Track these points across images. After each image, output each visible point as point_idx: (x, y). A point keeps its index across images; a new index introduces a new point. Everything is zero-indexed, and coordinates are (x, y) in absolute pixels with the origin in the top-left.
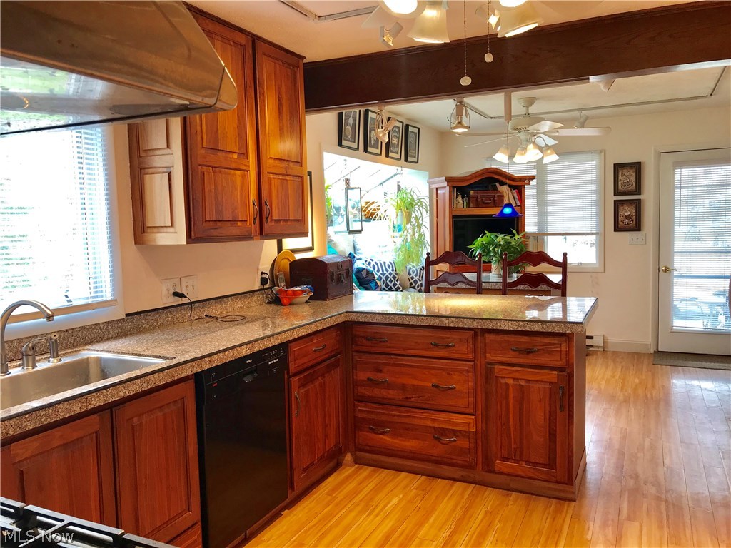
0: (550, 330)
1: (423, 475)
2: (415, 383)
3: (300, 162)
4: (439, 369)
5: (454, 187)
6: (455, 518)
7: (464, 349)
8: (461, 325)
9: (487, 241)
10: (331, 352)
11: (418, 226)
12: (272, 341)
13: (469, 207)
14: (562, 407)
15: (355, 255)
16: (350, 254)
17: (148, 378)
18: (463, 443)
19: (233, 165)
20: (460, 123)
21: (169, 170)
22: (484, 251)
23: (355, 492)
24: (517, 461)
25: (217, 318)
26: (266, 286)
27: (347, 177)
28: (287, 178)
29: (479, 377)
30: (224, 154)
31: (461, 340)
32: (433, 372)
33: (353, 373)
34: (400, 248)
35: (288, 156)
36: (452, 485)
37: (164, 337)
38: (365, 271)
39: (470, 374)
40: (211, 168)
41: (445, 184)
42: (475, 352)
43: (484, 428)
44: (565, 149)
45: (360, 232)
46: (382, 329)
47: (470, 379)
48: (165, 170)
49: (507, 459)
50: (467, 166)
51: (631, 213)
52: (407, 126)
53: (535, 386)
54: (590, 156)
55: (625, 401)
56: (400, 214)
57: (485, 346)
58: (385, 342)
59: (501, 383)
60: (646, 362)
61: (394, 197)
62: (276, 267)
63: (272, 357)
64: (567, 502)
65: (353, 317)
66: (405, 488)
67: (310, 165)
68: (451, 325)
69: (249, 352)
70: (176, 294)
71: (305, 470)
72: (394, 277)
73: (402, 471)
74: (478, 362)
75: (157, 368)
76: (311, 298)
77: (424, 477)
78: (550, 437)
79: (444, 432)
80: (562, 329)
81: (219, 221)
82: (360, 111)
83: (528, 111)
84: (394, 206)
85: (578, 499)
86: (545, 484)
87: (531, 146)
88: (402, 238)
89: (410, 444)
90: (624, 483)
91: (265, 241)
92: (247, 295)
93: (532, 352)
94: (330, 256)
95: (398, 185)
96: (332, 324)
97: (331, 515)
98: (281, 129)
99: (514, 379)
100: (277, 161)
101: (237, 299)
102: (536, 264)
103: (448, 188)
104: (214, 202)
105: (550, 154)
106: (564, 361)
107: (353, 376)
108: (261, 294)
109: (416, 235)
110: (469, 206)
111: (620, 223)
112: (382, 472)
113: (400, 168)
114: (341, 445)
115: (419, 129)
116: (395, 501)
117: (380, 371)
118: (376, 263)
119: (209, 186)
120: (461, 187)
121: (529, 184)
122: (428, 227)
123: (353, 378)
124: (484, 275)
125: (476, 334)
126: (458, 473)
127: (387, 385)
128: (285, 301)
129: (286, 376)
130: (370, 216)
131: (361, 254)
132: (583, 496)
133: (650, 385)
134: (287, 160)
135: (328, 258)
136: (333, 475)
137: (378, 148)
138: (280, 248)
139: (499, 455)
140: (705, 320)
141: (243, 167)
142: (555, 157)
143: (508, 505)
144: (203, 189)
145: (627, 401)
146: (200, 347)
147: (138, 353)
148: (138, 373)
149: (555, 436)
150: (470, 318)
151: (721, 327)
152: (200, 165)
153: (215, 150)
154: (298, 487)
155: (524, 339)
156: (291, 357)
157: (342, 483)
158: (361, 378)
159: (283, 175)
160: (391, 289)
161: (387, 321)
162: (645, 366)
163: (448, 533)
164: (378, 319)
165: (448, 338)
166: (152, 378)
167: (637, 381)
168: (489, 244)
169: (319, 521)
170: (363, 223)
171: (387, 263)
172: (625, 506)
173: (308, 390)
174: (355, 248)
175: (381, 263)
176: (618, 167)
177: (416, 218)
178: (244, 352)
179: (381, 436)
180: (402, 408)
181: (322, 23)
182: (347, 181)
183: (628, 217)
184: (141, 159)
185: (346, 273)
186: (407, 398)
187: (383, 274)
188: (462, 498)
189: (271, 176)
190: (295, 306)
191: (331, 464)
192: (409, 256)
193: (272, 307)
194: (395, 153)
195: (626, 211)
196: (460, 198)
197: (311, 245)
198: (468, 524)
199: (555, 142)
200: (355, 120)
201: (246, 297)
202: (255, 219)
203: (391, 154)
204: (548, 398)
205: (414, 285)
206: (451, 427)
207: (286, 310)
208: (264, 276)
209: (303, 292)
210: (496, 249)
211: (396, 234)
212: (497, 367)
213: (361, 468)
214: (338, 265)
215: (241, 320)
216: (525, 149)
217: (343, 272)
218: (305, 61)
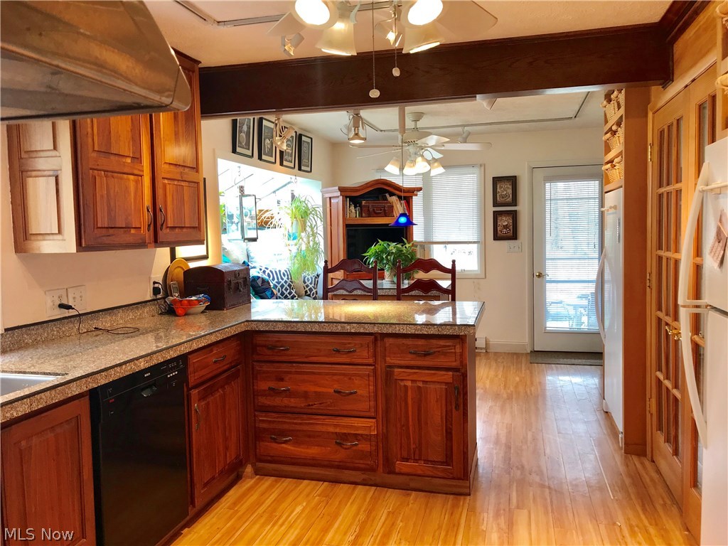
0: (445, 333)
1: (325, 481)
2: (318, 389)
3: (196, 168)
4: (341, 374)
5: (347, 197)
6: (359, 521)
7: (365, 354)
8: (362, 331)
9: (380, 249)
10: (231, 363)
11: (313, 235)
12: (171, 353)
13: (362, 217)
14: (457, 407)
15: (249, 264)
16: (244, 263)
17: (38, 397)
18: (365, 446)
19: (126, 170)
20: (357, 134)
21: (56, 173)
22: (377, 259)
23: (259, 504)
24: (416, 461)
25: (108, 331)
26: (159, 296)
27: (241, 184)
28: (183, 184)
29: (380, 380)
30: (117, 158)
31: (362, 345)
32: (335, 378)
33: (253, 382)
34: (295, 256)
35: (184, 161)
36: (354, 489)
37: (50, 352)
38: (260, 280)
39: (371, 378)
40: (103, 172)
41: (339, 194)
42: (375, 356)
43: (385, 431)
44: (450, 162)
45: (255, 240)
46: (284, 337)
47: (371, 383)
48: (51, 173)
49: (407, 460)
50: (359, 177)
51: (508, 222)
52: (301, 136)
53: (432, 386)
54: (471, 170)
55: (508, 399)
56: (295, 222)
57: (385, 350)
58: (287, 350)
59: (400, 386)
60: (524, 360)
61: (289, 206)
62: (169, 276)
63: (172, 370)
64: (462, 497)
65: (254, 327)
66: (308, 495)
67: (205, 172)
68: (353, 331)
69: (147, 365)
70: (62, 306)
71: (206, 485)
72: (290, 286)
73: (304, 479)
74: (379, 367)
75: (48, 386)
76: (207, 308)
77: (326, 483)
78: (446, 436)
79: (345, 437)
80: (456, 332)
81: (112, 228)
82: (254, 119)
83: (416, 125)
84: (288, 214)
85: (472, 493)
86: (442, 481)
87: (419, 159)
88: (297, 247)
89: (313, 451)
90: (512, 475)
91: (158, 249)
92: (139, 306)
93: (429, 354)
94: (226, 264)
95: (292, 194)
96: (233, 334)
97: (234, 529)
98: (176, 134)
99: (412, 381)
100: (172, 166)
101: (128, 310)
102: (427, 271)
103: (341, 197)
104: (106, 209)
105: (437, 167)
106: (458, 362)
107: (253, 386)
108: (154, 305)
109: (311, 243)
110: (361, 215)
111: (499, 232)
112: (283, 482)
113: (294, 177)
114: (241, 457)
115: (312, 139)
116: (299, 509)
117: (282, 380)
118: (271, 271)
119: (101, 191)
120: (354, 197)
121: (416, 195)
122: (322, 235)
123: (253, 389)
124: (379, 282)
125: (376, 339)
126: (358, 476)
127: (289, 394)
128: (180, 311)
129: (185, 389)
130: (263, 224)
131: (255, 262)
132: (476, 491)
133: (528, 383)
134: (183, 166)
135: (223, 266)
136: (235, 487)
137: (272, 156)
138: (173, 257)
139: (399, 456)
140: (571, 322)
141: (136, 172)
142: (441, 170)
143: (408, 505)
144: (95, 195)
145: (510, 398)
146: (94, 362)
147: (23, 370)
148: (27, 392)
149: (451, 433)
150: (371, 324)
151: (585, 327)
152: (91, 169)
153: (108, 153)
154: (199, 503)
155: (421, 342)
156: (191, 369)
157: (244, 495)
158: (263, 388)
159: (178, 180)
160: (286, 298)
161: (289, 329)
162: (523, 365)
163: (354, 537)
164: (280, 327)
165: (349, 343)
166: (43, 397)
167: (517, 379)
168: (382, 252)
169: (223, 536)
170: (259, 231)
171: (282, 271)
172: (514, 495)
173: (208, 402)
174: (248, 256)
175: (276, 272)
176: (497, 180)
177: (311, 227)
178: (143, 365)
179: (283, 445)
180: (305, 416)
181: (222, 28)
182: (241, 189)
183: (506, 227)
184: (21, 160)
185: (244, 281)
186: (309, 405)
187: (279, 283)
188: (365, 500)
189: (166, 181)
190: (190, 317)
191: (233, 476)
192: (305, 263)
193: (165, 318)
194: (289, 161)
195: (505, 221)
196: (352, 207)
197: (205, 254)
198: (371, 526)
199: (440, 156)
200: (249, 128)
201: (137, 308)
202: (149, 226)
203: (285, 163)
204: (444, 398)
205: (309, 293)
206: (353, 432)
207: (181, 320)
208: (156, 285)
209: (199, 301)
210: (389, 257)
211: (291, 242)
212: (396, 370)
213: (262, 479)
214: (235, 273)
215: (135, 332)
216: (414, 162)
217: (241, 281)
218: (200, 66)
